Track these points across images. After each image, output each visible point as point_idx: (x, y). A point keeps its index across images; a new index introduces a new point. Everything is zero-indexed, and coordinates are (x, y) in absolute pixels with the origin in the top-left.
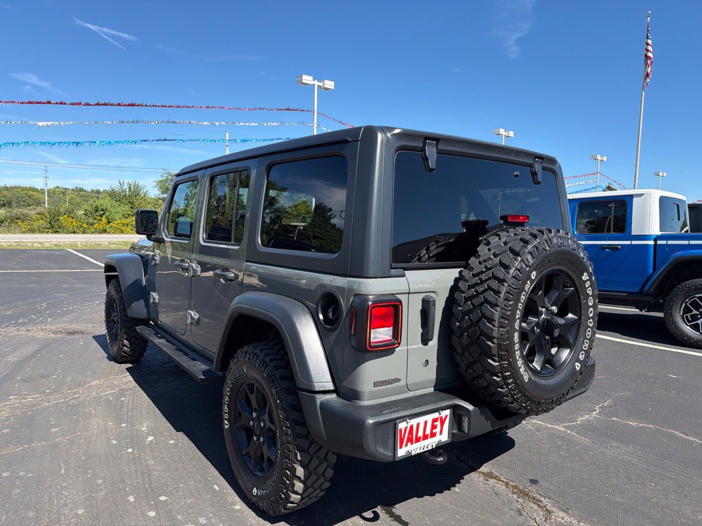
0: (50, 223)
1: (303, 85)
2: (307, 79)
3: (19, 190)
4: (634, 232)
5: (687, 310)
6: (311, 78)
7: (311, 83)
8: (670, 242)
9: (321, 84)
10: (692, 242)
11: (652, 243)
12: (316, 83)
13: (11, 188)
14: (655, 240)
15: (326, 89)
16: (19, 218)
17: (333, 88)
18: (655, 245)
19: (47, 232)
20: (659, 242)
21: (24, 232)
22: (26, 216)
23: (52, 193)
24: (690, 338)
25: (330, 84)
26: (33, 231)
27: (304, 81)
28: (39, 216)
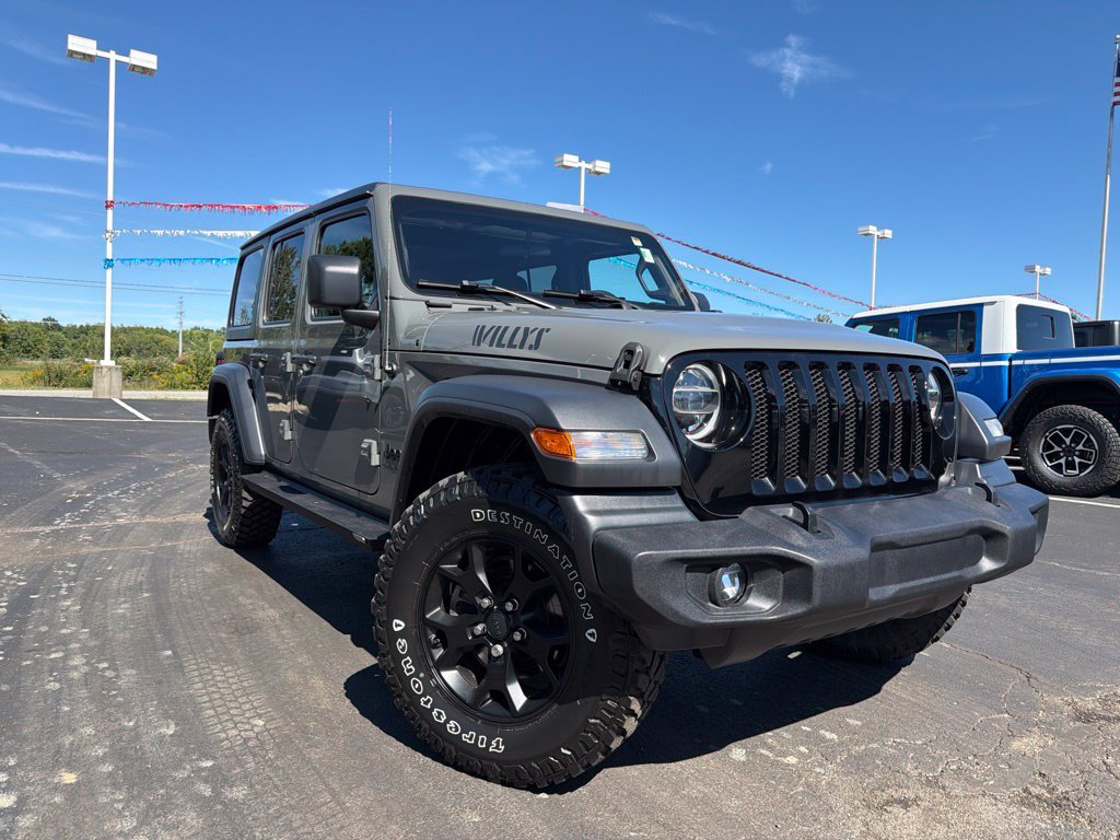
0: (197, 376)
1: (563, 169)
2: (570, 160)
3: (142, 332)
4: (984, 351)
5: (1047, 447)
6: (576, 158)
7: (576, 166)
8: (1028, 362)
9: (590, 166)
10: (1054, 361)
11: (1006, 363)
12: (584, 165)
13: (131, 329)
14: (1010, 360)
15: (598, 173)
16: (153, 370)
17: (608, 171)
18: (1010, 366)
19: (194, 388)
20: (1014, 363)
21: (162, 389)
22: (164, 366)
23: (189, 337)
24: (1051, 482)
25: (603, 166)
26: (173, 387)
27: (565, 163)
28: (181, 366)
